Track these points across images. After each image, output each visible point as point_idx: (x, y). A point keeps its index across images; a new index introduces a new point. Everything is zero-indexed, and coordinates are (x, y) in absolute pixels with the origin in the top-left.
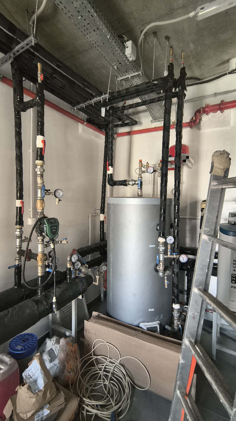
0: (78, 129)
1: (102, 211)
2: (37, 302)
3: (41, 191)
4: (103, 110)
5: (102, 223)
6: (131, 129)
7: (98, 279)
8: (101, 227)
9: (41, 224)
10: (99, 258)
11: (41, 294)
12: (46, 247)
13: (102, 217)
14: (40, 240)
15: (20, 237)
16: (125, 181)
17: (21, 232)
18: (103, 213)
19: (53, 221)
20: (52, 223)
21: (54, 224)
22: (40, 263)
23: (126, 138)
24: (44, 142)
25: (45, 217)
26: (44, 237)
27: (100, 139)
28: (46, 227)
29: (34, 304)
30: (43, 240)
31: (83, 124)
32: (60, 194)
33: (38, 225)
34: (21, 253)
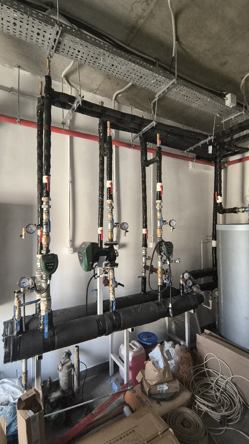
0: (188, 167)
1: (215, 237)
2: (158, 304)
3: (160, 222)
4: (210, 148)
5: (215, 249)
6: (243, 156)
7: (211, 304)
8: (213, 253)
9: (160, 246)
10: (211, 283)
11: (160, 299)
12: (164, 263)
13: (214, 243)
14: (160, 258)
15: (145, 256)
16: (235, 208)
17: (146, 252)
18: (215, 240)
19: (169, 244)
20: (168, 245)
21: (169, 245)
22: (159, 275)
23: (238, 165)
24: (162, 187)
25: (162, 241)
26: (162, 256)
27: (210, 170)
28: (164, 248)
29: (156, 305)
30: (161, 258)
31: (193, 161)
32: (174, 223)
33: (158, 247)
34: (146, 267)
